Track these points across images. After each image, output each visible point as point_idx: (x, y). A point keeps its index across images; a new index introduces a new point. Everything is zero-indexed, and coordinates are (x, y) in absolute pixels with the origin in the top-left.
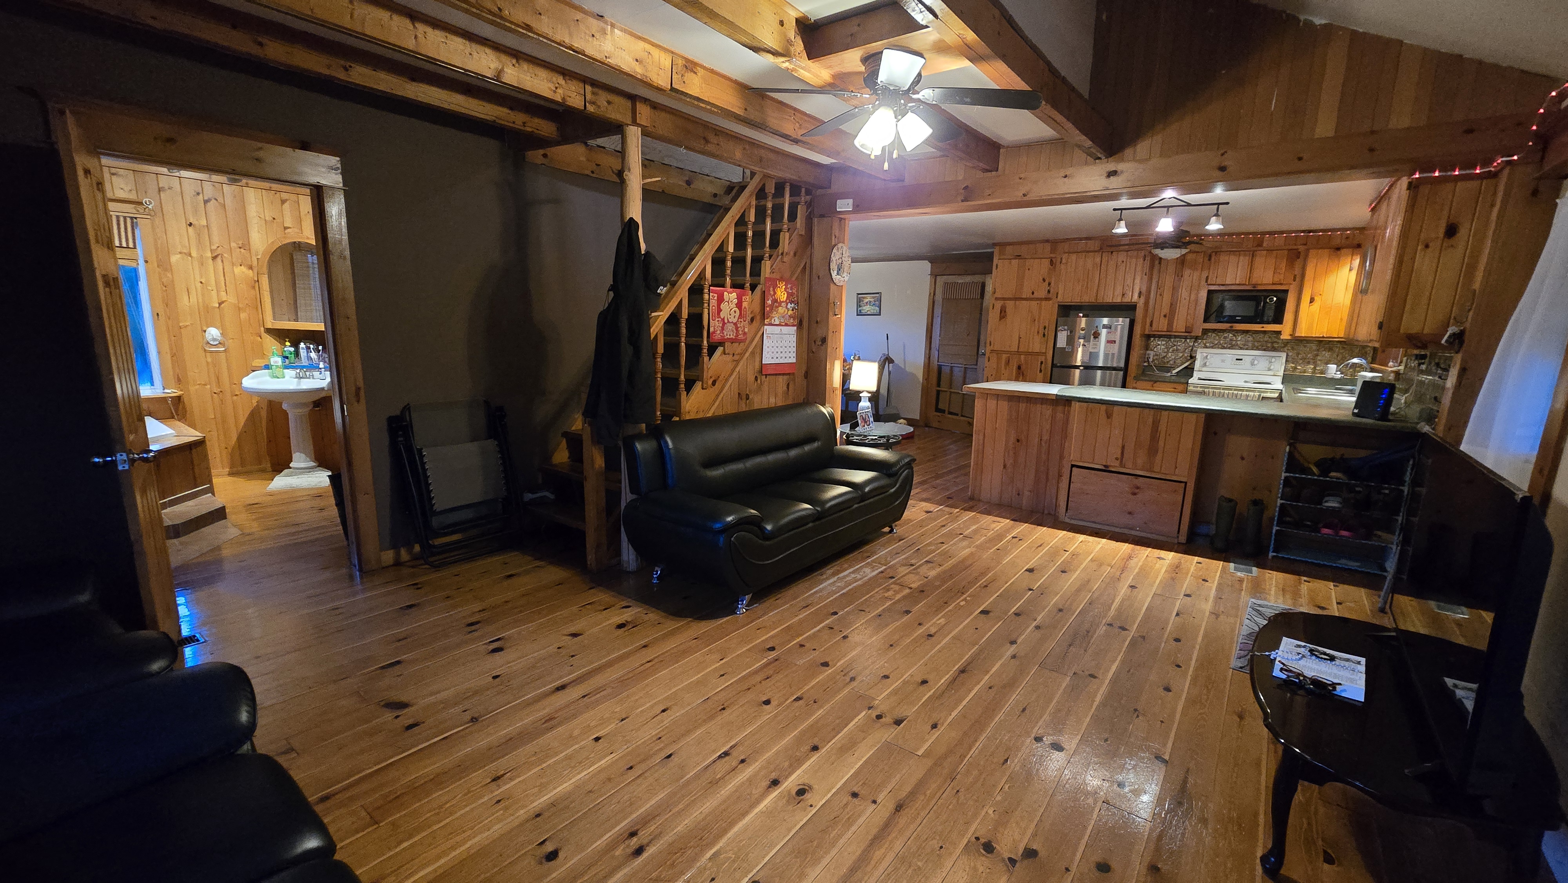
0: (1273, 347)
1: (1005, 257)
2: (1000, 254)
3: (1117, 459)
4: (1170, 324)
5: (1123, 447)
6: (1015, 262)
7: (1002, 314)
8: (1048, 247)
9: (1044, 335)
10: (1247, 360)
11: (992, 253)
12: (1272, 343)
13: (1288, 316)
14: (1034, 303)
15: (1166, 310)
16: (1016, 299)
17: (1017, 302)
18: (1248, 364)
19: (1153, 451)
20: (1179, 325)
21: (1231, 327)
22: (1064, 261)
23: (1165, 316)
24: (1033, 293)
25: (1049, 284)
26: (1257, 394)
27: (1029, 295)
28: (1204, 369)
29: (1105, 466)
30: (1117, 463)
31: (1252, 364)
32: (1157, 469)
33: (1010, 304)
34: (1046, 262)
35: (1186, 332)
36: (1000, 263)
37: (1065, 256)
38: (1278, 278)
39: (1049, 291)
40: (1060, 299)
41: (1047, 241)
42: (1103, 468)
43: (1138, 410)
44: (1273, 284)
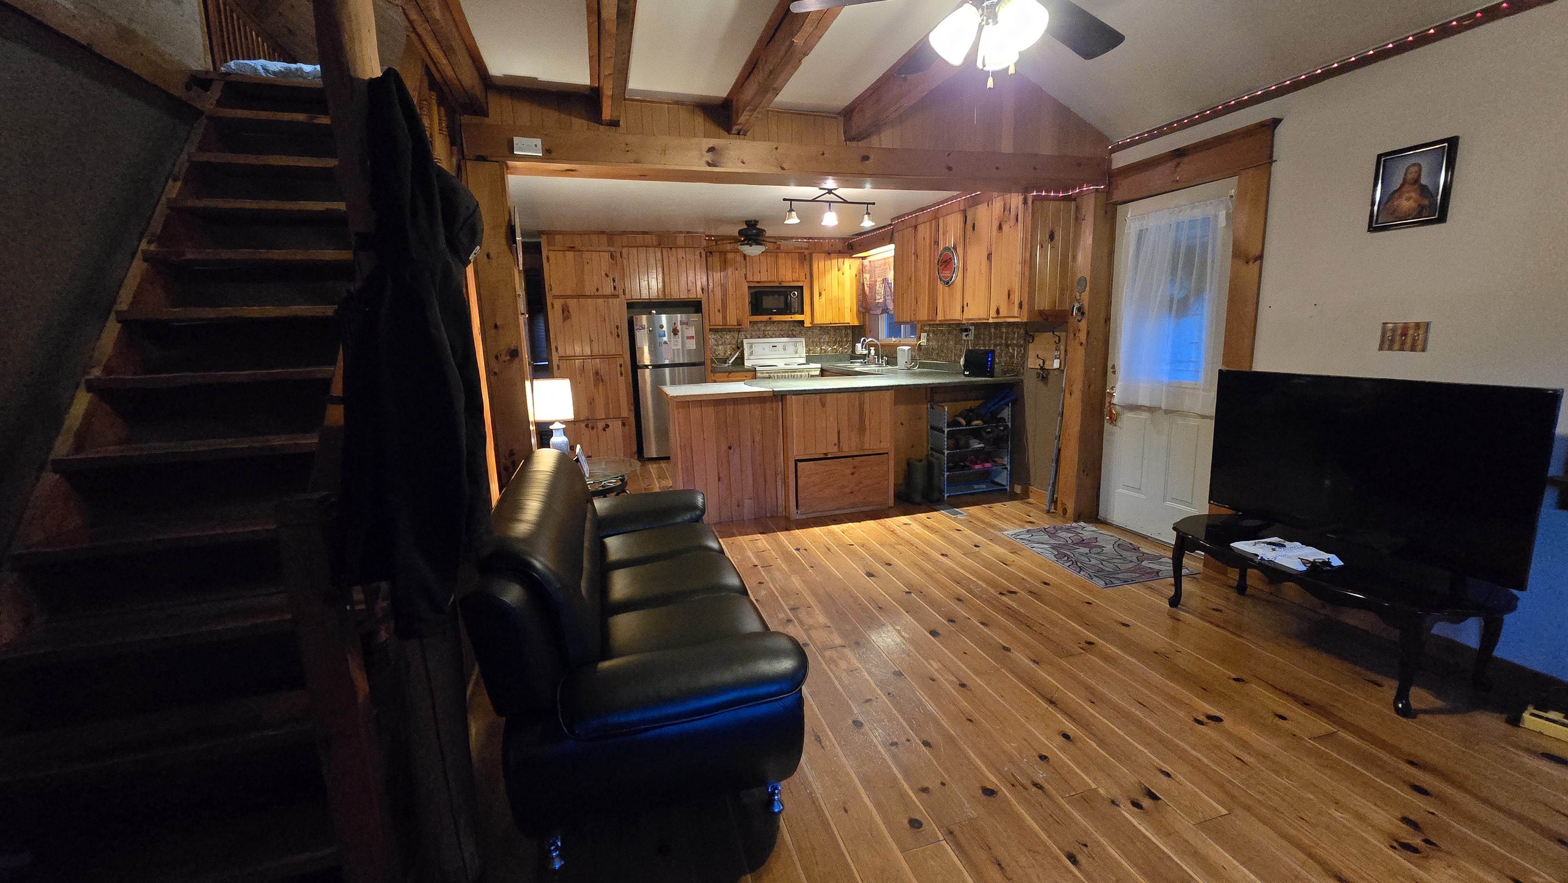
0: (793, 334)
1: (555, 248)
2: (549, 245)
3: (835, 445)
4: (724, 317)
5: (839, 433)
6: (570, 255)
7: (566, 313)
8: (604, 239)
9: (618, 336)
10: (780, 346)
11: (540, 242)
12: (791, 331)
13: (807, 308)
14: (600, 301)
15: (719, 305)
16: (578, 297)
17: (582, 300)
18: (781, 349)
19: (862, 430)
20: (732, 320)
21: (770, 318)
22: (624, 255)
23: (719, 311)
24: (597, 290)
25: (614, 281)
26: (807, 373)
27: (593, 292)
28: (752, 357)
29: (824, 454)
30: (836, 449)
31: (784, 349)
32: (867, 446)
33: (572, 303)
34: (607, 255)
35: (738, 325)
36: (551, 254)
37: (625, 250)
38: (796, 276)
39: (615, 288)
40: (628, 297)
41: (603, 232)
42: (823, 456)
43: (846, 394)
44: (793, 281)
